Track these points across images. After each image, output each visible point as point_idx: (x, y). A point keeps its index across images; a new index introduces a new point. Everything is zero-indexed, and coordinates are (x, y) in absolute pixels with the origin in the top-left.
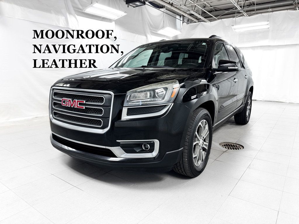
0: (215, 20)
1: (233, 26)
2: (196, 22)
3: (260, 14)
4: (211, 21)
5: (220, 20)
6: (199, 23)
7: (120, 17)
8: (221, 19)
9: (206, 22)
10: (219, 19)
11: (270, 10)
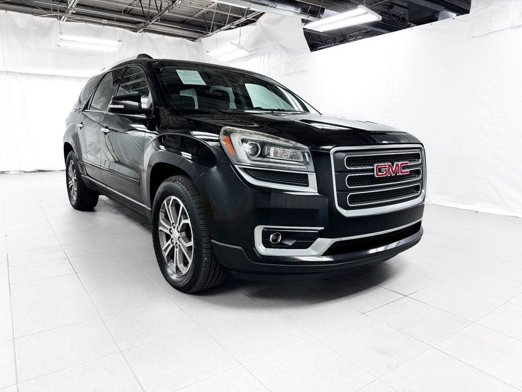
11: (105, 21)
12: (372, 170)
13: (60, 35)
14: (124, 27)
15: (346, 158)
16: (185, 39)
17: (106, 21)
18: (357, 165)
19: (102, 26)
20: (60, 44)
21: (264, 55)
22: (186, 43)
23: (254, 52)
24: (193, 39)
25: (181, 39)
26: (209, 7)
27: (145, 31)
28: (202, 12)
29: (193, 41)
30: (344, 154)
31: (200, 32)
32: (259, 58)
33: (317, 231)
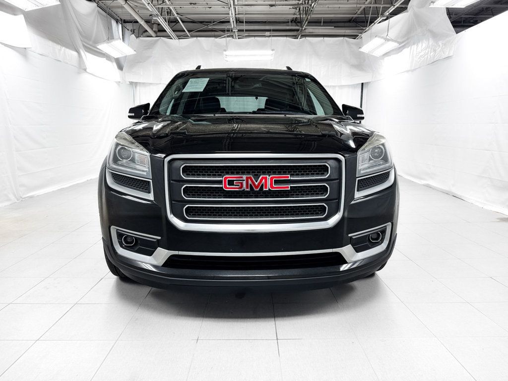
0: (186, 37)
1: (225, 50)
2: (152, 37)
3: (253, 38)
4: (179, 37)
5: (195, 38)
6: (158, 40)
7: (40, 8)
8: (197, 36)
9: (171, 38)
10: (192, 36)
11: (267, 33)
12: (220, 182)
13: (224, 52)
14: (286, 36)
15: (182, 167)
16: (346, 38)
17: (269, 33)
18: (199, 175)
19: (267, 38)
20: (227, 59)
21: (414, 44)
22: (347, 41)
23: (407, 42)
24: (354, 37)
25: (342, 38)
26: (366, 3)
27: (303, 36)
28: (362, 9)
29: (355, 39)
30: (182, 162)
31: (361, 29)
32: (410, 47)
33: (155, 240)
